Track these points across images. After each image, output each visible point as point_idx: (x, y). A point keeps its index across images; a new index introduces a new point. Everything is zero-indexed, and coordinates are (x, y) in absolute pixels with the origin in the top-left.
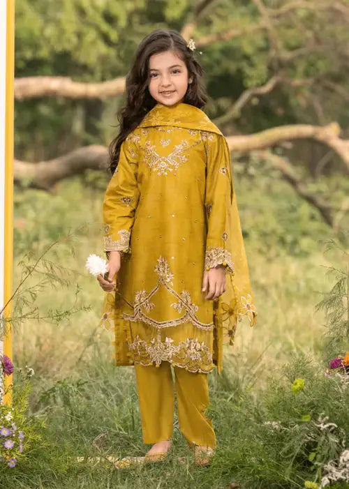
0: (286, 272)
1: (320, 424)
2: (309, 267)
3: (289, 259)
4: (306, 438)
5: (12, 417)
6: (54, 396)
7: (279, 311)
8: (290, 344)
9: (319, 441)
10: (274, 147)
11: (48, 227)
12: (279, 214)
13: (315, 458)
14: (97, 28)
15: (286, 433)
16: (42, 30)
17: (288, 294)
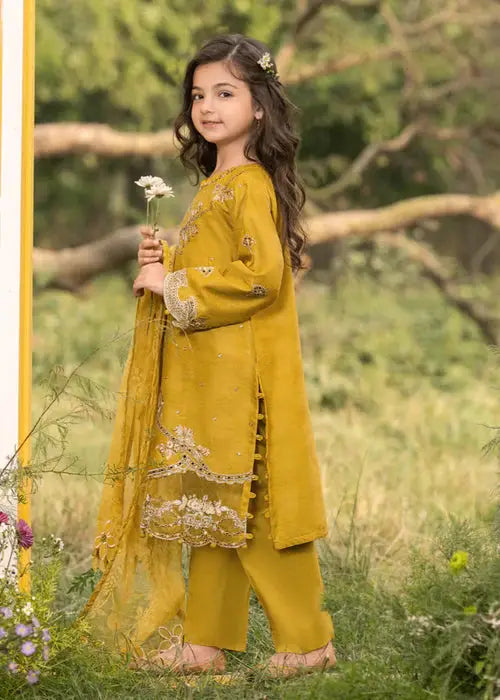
0: (429, 411)
1: (491, 618)
2: (465, 404)
3: (433, 393)
4: (470, 641)
5: (32, 610)
6: (92, 581)
7: (421, 464)
8: (440, 512)
9: (490, 644)
10: (411, 228)
11: (75, 346)
12: (417, 332)
13: (484, 670)
14: (147, 55)
15: (440, 632)
16: (65, 57)
17: (434, 441)
